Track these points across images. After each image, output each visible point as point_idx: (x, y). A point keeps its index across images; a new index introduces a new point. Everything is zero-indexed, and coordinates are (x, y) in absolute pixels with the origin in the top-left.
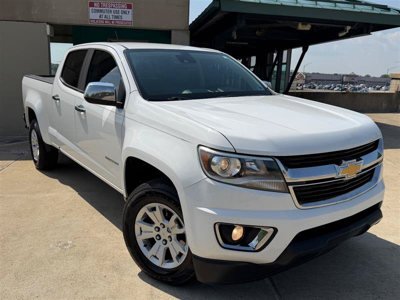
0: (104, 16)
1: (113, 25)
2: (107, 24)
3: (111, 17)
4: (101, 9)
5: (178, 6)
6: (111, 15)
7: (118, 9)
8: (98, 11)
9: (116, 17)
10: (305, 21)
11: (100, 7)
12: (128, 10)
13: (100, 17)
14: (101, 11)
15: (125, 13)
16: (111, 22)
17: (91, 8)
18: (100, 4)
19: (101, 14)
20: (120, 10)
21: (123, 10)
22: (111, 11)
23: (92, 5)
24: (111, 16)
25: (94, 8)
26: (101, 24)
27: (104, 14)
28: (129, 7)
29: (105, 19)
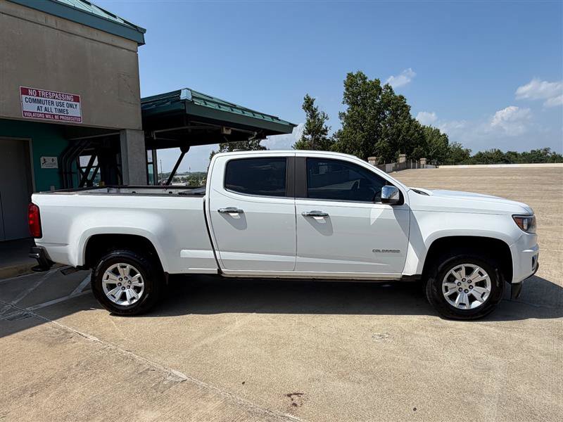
0: (43, 109)
1: (56, 120)
2: (48, 119)
3: (54, 111)
4: (39, 98)
5: (130, 103)
6: (53, 107)
7: (62, 101)
8: (35, 101)
9: (61, 111)
11: (38, 96)
12: (76, 103)
13: (38, 109)
14: (40, 102)
15: (71, 106)
16: (54, 117)
17: (24, 96)
18: (38, 93)
19: (40, 105)
20: (66, 102)
21: (69, 102)
22: (53, 103)
23: (25, 92)
24: (53, 109)
25: (28, 97)
26: (40, 118)
27: (44, 106)
28: (76, 99)
29: (46, 112)
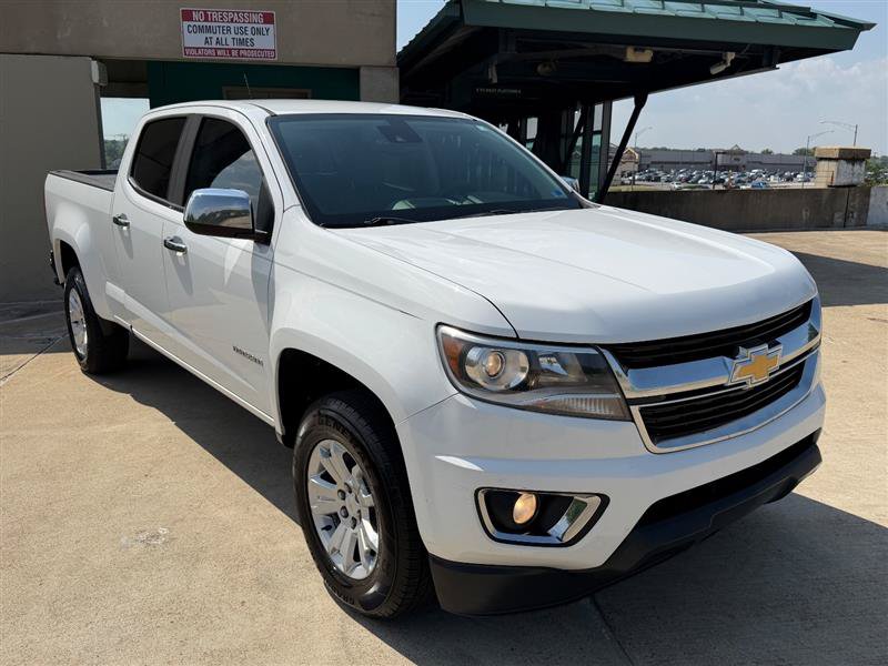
0: (214, 41)
1: (234, 58)
2: (222, 57)
3: (230, 42)
4: (208, 24)
5: (373, 15)
6: (229, 37)
7: (244, 25)
8: (201, 29)
9: (242, 42)
10: (640, 43)
11: (206, 20)
12: (268, 26)
13: (207, 42)
14: (209, 29)
15: (259, 32)
16: (230, 53)
17: (186, 24)
18: (206, 16)
19: (208, 35)
20: (250, 26)
21: (256, 26)
22: (229, 30)
23: (187, 16)
24: (229, 40)
25: (192, 23)
26: (210, 57)
27: (215, 37)
28: (268, 19)
29: (218, 46)
